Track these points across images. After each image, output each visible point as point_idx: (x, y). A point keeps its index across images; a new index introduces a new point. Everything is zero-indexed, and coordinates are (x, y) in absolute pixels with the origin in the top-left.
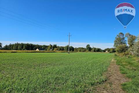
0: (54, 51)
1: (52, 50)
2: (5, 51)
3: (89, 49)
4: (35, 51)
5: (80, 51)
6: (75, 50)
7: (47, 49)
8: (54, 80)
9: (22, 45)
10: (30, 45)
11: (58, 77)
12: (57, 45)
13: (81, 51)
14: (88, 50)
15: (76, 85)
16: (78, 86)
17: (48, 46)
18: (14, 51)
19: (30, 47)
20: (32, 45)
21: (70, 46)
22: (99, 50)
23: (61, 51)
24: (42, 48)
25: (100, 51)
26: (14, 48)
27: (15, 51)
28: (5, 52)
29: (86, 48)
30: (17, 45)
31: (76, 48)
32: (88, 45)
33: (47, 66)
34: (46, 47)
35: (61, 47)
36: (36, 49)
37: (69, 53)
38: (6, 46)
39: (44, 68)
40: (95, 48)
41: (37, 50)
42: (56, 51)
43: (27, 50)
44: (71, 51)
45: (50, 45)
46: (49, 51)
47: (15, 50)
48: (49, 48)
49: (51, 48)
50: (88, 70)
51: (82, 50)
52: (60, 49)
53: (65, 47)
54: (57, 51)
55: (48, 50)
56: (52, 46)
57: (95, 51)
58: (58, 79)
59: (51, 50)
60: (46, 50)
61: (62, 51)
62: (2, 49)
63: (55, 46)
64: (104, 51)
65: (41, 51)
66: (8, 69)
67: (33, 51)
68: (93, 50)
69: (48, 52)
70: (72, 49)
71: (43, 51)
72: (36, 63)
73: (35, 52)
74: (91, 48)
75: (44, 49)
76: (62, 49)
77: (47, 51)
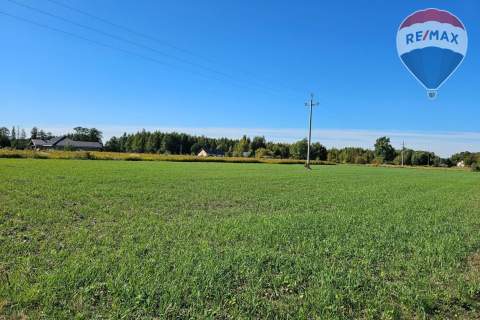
0: (257, 158)
1: (250, 156)
2: (107, 154)
3: (387, 153)
4: (195, 157)
5: (350, 161)
6: (329, 156)
7: (234, 153)
8: (255, 271)
9: (158, 137)
10: (180, 137)
11: (270, 259)
12: (267, 140)
13: (353, 162)
14: (382, 158)
15: (353, 306)
16: (362, 307)
17: (238, 141)
18: (133, 155)
19: (181, 145)
20: (186, 137)
21: (314, 141)
22: (426, 159)
23: (280, 160)
24: (218, 147)
25: (431, 163)
26: (134, 146)
27: (138, 155)
28: (108, 159)
29: (373, 149)
30: (144, 137)
31: (333, 150)
32: (382, 139)
33: (232, 210)
34: (229, 146)
35: (280, 145)
36: (197, 151)
37: (308, 166)
38: (114, 141)
39: (222, 215)
40: (411, 152)
41: (203, 153)
42: (261, 160)
43: (172, 153)
44: (318, 160)
45: (245, 137)
46: (240, 159)
47: (136, 151)
48: (240, 147)
49: (246, 149)
50: (396, 238)
51: (357, 158)
52: (278, 154)
53: (295, 146)
54: (266, 161)
55: (237, 156)
56: (249, 141)
57: (408, 162)
58: (273, 267)
59: (245, 154)
60: (230, 155)
61: (285, 160)
62: (102, 149)
63: (259, 144)
64: (450, 163)
65: (215, 158)
66: (107, 212)
67: (187, 157)
68: (402, 157)
69: (234, 162)
70: (320, 154)
71: (219, 158)
72: (194, 198)
73: (196, 161)
74: (393, 149)
75: (222, 152)
76: (282, 152)
77: (233, 159)
